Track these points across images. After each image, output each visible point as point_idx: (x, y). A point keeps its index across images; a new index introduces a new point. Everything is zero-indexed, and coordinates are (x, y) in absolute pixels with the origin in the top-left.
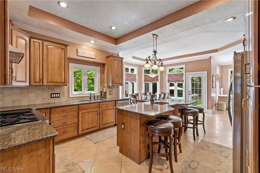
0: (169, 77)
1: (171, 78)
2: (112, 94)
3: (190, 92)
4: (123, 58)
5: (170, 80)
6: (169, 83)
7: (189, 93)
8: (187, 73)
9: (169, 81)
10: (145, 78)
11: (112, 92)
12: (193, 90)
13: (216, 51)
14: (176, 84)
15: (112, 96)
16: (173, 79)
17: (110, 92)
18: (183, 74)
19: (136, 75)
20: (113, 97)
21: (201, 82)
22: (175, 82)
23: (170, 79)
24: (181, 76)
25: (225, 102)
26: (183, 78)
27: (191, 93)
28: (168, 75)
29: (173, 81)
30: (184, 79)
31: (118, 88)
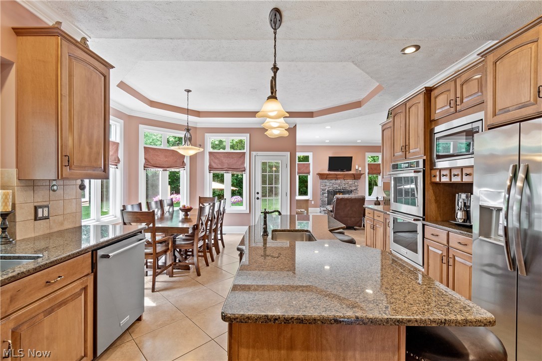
0: (212, 157)
1: (216, 161)
2: (47, 218)
3: (258, 193)
4: (113, 67)
5: (214, 166)
6: (212, 174)
7: (257, 196)
8: (254, 153)
9: (211, 168)
10: (147, 157)
11: (47, 206)
12: (264, 189)
13: (310, 114)
14: (228, 177)
15: (50, 228)
16: (222, 163)
17: (36, 208)
18: (244, 153)
19: (118, 143)
20: (56, 230)
21: (279, 173)
22: (227, 171)
23: (215, 163)
24: (240, 157)
25: (304, 210)
26: (243, 163)
27: (260, 196)
28: (210, 153)
29: (222, 169)
30: (247, 165)
31: (82, 187)
